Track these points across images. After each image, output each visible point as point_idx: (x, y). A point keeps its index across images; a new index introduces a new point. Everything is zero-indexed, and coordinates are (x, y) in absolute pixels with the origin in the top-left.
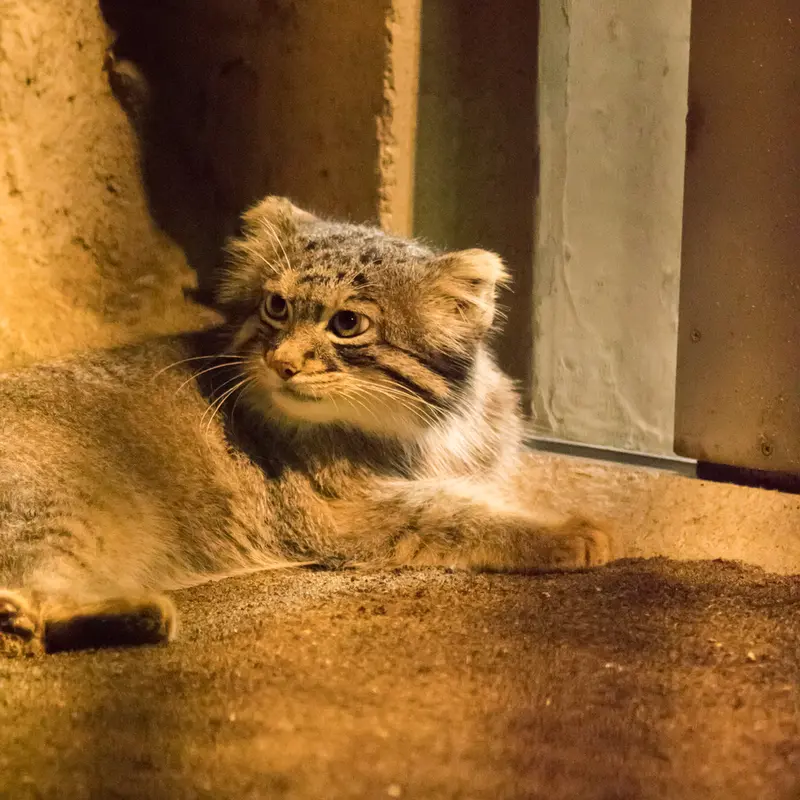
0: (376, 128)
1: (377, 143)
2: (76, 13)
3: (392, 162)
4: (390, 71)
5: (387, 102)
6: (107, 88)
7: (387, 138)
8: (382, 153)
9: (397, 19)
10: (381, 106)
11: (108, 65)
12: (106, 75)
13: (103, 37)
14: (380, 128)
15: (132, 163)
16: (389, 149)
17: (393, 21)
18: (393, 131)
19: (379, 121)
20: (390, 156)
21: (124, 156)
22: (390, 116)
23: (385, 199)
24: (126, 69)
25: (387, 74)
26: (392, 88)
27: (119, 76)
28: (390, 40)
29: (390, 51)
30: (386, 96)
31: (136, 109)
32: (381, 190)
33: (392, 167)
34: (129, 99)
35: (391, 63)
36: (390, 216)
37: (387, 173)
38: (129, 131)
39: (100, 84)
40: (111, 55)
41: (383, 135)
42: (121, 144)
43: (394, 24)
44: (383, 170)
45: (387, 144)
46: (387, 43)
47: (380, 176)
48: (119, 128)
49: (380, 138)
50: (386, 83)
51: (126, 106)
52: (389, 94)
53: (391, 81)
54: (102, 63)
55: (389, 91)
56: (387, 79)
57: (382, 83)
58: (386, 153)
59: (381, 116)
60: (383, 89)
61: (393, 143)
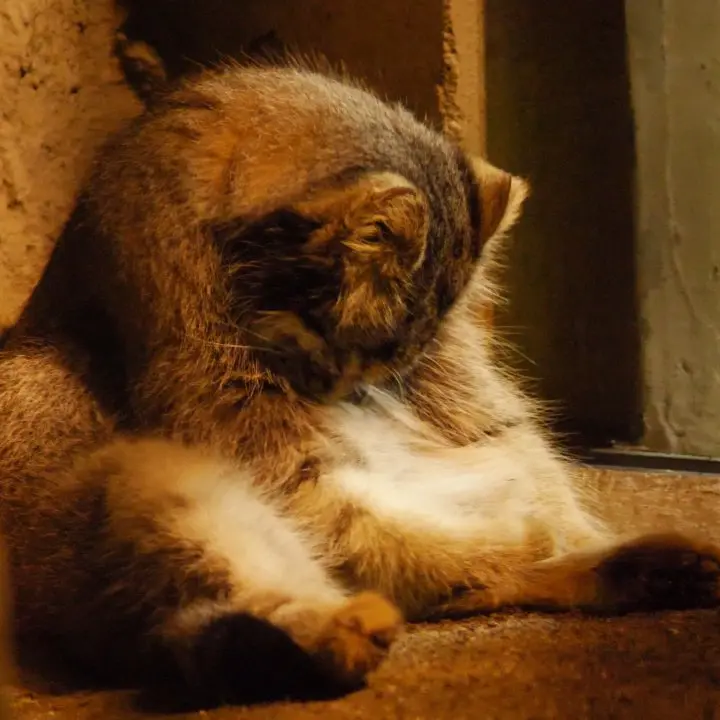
0: (437, 98)
4: (450, 31)
5: (449, 68)
6: (118, 76)
7: (451, 111)
8: (446, 128)
10: (441, 73)
11: (118, 50)
12: (116, 61)
14: (442, 98)
16: (454, 124)
18: (457, 103)
19: (440, 90)
20: (457, 132)
22: (455, 84)
24: (141, 52)
25: (446, 35)
26: (454, 51)
27: (134, 60)
29: (448, 7)
30: (447, 61)
34: (145, 87)
35: (450, 22)
39: (109, 73)
40: (122, 36)
41: (446, 107)
45: (452, 117)
49: (443, 111)
50: (446, 46)
52: (451, 59)
53: (452, 43)
54: (109, 48)
55: (449, 55)
56: (447, 40)
57: (441, 45)
58: (450, 128)
59: (441, 84)
60: (443, 51)
61: (459, 117)
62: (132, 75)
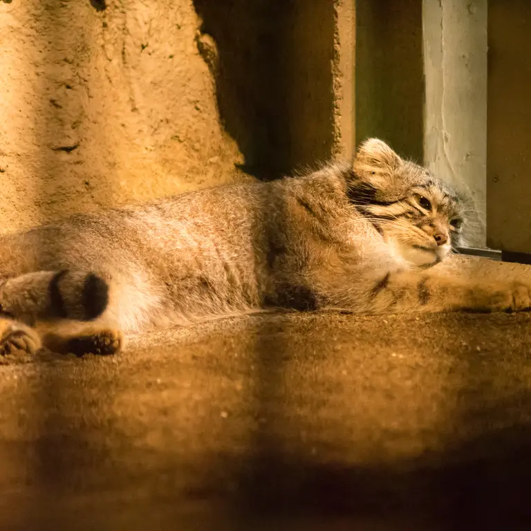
0: (331, 66)
1: (332, 75)
2: (176, 8)
3: (340, 86)
4: (337, 33)
5: (336, 52)
6: (197, 51)
7: (337, 73)
8: (334, 81)
9: (340, 4)
10: (333, 54)
11: (197, 38)
12: (195, 43)
13: (194, 22)
14: (333, 66)
15: (211, 93)
16: (338, 79)
17: (338, 5)
18: (339, 68)
19: (332, 62)
20: (339, 83)
21: (206, 89)
22: (338, 60)
23: (337, 108)
24: (207, 40)
25: (335, 35)
26: (339, 44)
27: (202, 44)
28: (337, 17)
29: (336, 22)
30: (335, 48)
31: (212, 62)
32: (334, 102)
33: (340, 89)
34: (208, 57)
35: (337, 29)
36: (340, 117)
37: (337, 93)
38: (209, 75)
39: (192, 49)
40: (199, 32)
41: (334, 70)
42: (204, 83)
43: (339, 7)
44: (335, 90)
45: (337, 76)
46: (335, 18)
47: (334, 94)
48: (203, 73)
49: (333, 72)
50: (335, 41)
51: (207, 61)
52: (337, 47)
53: (338, 40)
54: (193, 37)
55: (337, 45)
56: (336, 38)
57: (333, 40)
58: (336, 81)
59: (333, 59)
60: (333, 43)
61: (341, 76)
62: (202, 51)
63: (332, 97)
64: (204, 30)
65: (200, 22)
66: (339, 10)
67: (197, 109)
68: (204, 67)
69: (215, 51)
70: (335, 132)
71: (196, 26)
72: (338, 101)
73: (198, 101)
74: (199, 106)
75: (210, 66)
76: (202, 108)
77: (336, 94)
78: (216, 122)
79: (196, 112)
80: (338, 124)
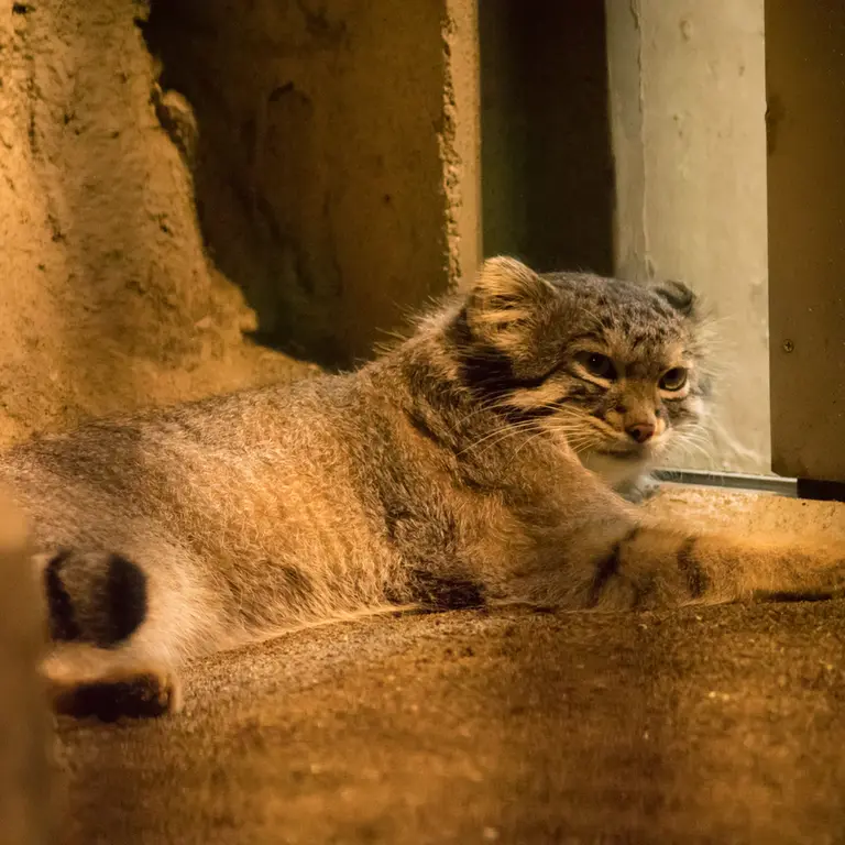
0: (438, 146)
1: (440, 162)
3: (456, 182)
4: (450, 85)
5: (448, 118)
6: (156, 122)
7: (450, 157)
8: (446, 173)
9: (453, 30)
10: (442, 123)
11: (155, 98)
12: (153, 108)
13: (148, 69)
14: (443, 145)
15: (186, 198)
16: (452, 168)
17: (450, 32)
18: (455, 149)
19: (441, 138)
20: (454, 176)
21: (177, 193)
22: (453, 133)
23: (452, 222)
24: (174, 101)
25: (446, 89)
26: (452, 103)
27: (167, 108)
28: (448, 53)
29: (448, 64)
30: (446, 112)
31: (186, 142)
32: (447, 212)
33: (457, 187)
34: (179, 133)
35: (450, 77)
36: (458, 239)
37: (453, 195)
38: (181, 166)
39: (148, 119)
40: (157, 86)
41: (445, 153)
43: (451, 36)
44: (448, 191)
45: (450, 163)
46: (446, 57)
47: (445, 196)
48: (170, 163)
49: (443, 157)
50: (446, 99)
51: (176, 140)
52: (450, 110)
53: (451, 96)
54: (148, 97)
55: (450, 107)
56: (447, 93)
57: (442, 98)
58: (449, 172)
59: (442, 133)
60: (444, 104)
61: (457, 162)
62: (167, 122)
63: (443, 202)
64: (168, 82)
65: (159, 69)
66: (452, 40)
67: (165, 229)
68: (172, 152)
69: (192, 120)
70: (449, 266)
71: (152, 76)
72: (454, 209)
73: (165, 216)
74: (167, 223)
75: (182, 150)
76: (173, 228)
77: (450, 196)
78: (199, 253)
79: (163, 236)
80: (455, 252)
